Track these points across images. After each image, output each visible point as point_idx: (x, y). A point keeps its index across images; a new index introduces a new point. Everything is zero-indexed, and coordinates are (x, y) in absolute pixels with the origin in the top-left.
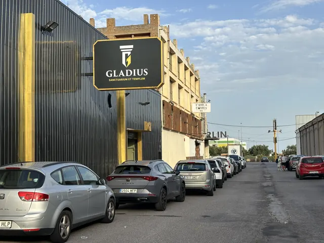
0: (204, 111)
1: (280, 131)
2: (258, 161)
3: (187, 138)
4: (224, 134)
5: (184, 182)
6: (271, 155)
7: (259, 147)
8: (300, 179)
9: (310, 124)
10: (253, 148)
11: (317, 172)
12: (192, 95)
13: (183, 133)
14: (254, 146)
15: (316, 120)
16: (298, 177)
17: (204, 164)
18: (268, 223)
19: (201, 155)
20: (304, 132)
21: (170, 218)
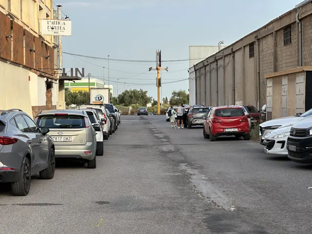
0: (60, 33)
1: (166, 69)
2: (132, 113)
3: (34, 76)
4: (81, 71)
5: (53, 147)
6: (149, 105)
7: (134, 92)
8: (212, 141)
9: (213, 60)
10: (124, 94)
11: (236, 130)
12: (40, 6)
13: (28, 67)
14: (126, 91)
15: (221, 54)
16: (207, 137)
17: (83, 117)
18: (207, 210)
19: (53, 104)
20: (203, 70)
21: (42, 207)
